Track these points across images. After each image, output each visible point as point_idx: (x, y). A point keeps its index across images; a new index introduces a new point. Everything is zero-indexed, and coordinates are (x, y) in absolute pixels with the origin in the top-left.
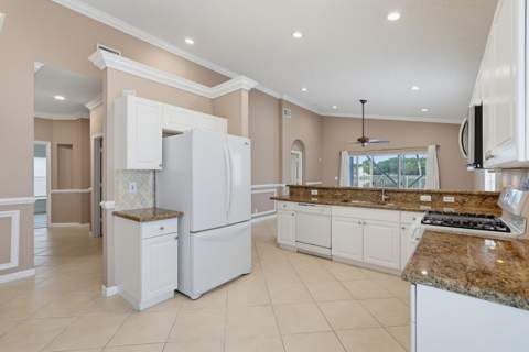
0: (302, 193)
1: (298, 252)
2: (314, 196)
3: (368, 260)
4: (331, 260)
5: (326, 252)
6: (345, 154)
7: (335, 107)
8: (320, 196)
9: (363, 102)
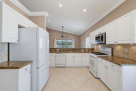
0: (54, 50)
1: (56, 67)
2: (58, 51)
3: (75, 65)
4: (66, 67)
5: (65, 66)
6: (55, 39)
7: (54, 27)
8: (59, 51)
9: (63, 27)
